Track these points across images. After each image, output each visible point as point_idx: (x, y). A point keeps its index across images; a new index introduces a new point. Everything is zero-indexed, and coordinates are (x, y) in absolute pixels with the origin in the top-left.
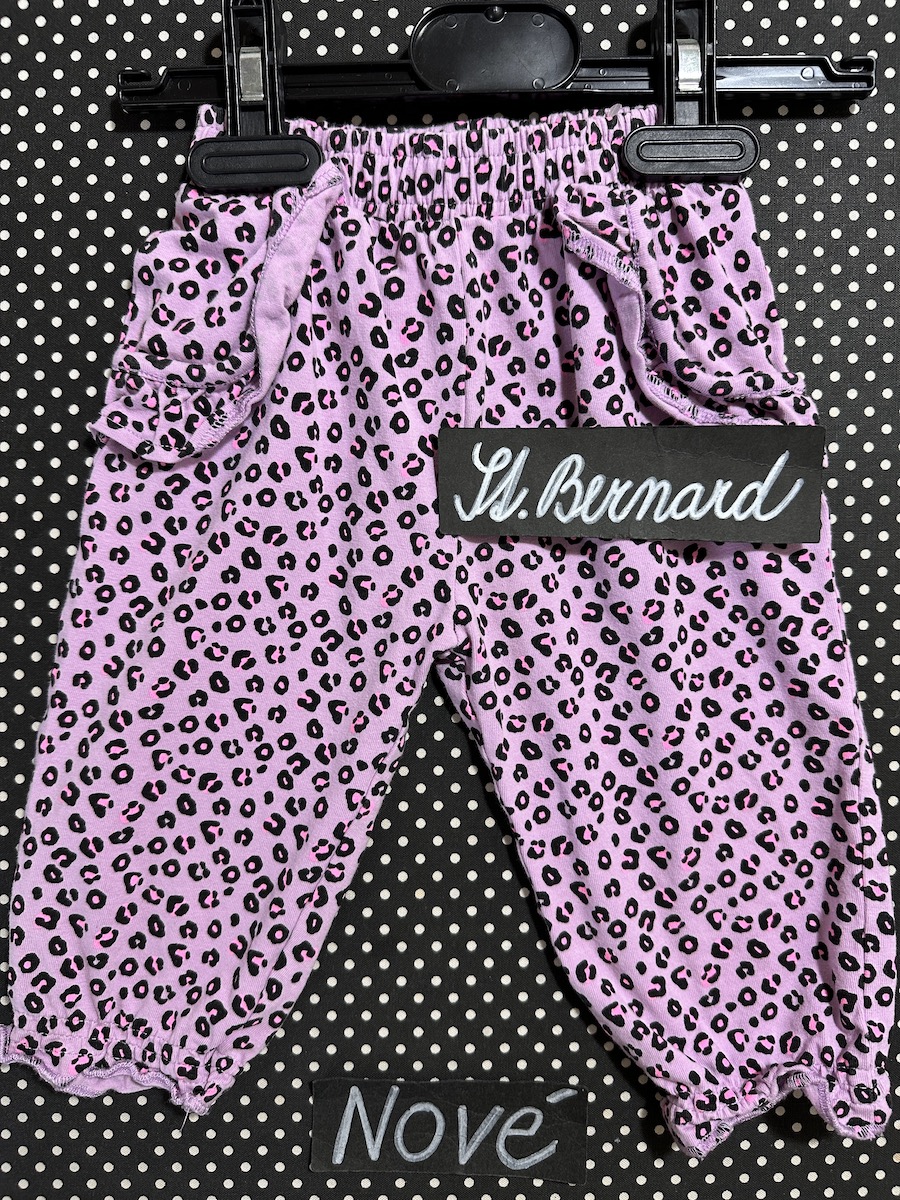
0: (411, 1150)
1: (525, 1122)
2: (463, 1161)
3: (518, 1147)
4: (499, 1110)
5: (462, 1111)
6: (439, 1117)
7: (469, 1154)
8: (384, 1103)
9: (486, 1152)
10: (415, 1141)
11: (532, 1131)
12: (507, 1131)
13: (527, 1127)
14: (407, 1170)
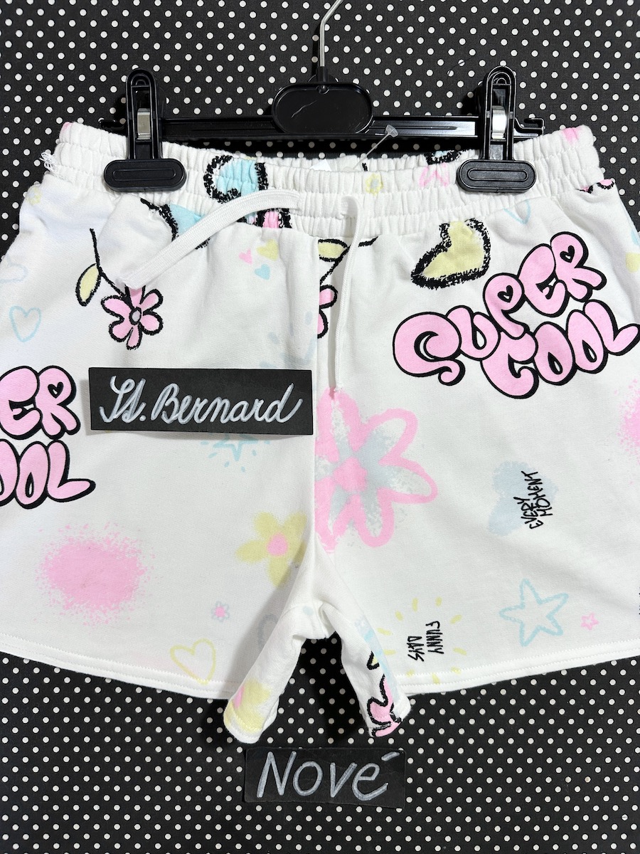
0: (303, 789)
1: (370, 772)
2: (333, 795)
3: (365, 787)
4: (354, 765)
5: (333, 766)
6: (319, 770)
7: (336, 791)
8: (287, 761)
9: (347, 789)
10: (305, 784)
11: (373, 778)
12: (358, 778)
13: (370, 776)
14: (302, 801)
